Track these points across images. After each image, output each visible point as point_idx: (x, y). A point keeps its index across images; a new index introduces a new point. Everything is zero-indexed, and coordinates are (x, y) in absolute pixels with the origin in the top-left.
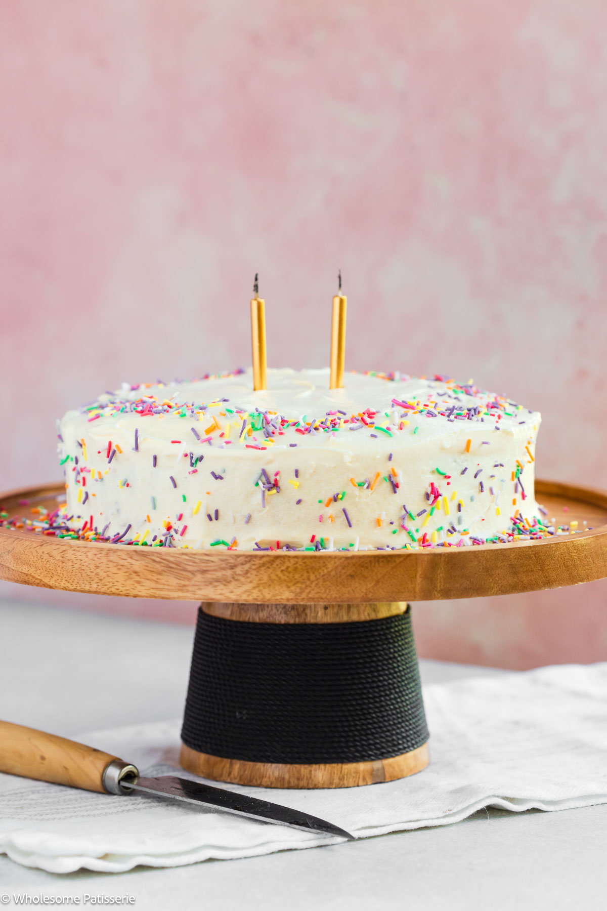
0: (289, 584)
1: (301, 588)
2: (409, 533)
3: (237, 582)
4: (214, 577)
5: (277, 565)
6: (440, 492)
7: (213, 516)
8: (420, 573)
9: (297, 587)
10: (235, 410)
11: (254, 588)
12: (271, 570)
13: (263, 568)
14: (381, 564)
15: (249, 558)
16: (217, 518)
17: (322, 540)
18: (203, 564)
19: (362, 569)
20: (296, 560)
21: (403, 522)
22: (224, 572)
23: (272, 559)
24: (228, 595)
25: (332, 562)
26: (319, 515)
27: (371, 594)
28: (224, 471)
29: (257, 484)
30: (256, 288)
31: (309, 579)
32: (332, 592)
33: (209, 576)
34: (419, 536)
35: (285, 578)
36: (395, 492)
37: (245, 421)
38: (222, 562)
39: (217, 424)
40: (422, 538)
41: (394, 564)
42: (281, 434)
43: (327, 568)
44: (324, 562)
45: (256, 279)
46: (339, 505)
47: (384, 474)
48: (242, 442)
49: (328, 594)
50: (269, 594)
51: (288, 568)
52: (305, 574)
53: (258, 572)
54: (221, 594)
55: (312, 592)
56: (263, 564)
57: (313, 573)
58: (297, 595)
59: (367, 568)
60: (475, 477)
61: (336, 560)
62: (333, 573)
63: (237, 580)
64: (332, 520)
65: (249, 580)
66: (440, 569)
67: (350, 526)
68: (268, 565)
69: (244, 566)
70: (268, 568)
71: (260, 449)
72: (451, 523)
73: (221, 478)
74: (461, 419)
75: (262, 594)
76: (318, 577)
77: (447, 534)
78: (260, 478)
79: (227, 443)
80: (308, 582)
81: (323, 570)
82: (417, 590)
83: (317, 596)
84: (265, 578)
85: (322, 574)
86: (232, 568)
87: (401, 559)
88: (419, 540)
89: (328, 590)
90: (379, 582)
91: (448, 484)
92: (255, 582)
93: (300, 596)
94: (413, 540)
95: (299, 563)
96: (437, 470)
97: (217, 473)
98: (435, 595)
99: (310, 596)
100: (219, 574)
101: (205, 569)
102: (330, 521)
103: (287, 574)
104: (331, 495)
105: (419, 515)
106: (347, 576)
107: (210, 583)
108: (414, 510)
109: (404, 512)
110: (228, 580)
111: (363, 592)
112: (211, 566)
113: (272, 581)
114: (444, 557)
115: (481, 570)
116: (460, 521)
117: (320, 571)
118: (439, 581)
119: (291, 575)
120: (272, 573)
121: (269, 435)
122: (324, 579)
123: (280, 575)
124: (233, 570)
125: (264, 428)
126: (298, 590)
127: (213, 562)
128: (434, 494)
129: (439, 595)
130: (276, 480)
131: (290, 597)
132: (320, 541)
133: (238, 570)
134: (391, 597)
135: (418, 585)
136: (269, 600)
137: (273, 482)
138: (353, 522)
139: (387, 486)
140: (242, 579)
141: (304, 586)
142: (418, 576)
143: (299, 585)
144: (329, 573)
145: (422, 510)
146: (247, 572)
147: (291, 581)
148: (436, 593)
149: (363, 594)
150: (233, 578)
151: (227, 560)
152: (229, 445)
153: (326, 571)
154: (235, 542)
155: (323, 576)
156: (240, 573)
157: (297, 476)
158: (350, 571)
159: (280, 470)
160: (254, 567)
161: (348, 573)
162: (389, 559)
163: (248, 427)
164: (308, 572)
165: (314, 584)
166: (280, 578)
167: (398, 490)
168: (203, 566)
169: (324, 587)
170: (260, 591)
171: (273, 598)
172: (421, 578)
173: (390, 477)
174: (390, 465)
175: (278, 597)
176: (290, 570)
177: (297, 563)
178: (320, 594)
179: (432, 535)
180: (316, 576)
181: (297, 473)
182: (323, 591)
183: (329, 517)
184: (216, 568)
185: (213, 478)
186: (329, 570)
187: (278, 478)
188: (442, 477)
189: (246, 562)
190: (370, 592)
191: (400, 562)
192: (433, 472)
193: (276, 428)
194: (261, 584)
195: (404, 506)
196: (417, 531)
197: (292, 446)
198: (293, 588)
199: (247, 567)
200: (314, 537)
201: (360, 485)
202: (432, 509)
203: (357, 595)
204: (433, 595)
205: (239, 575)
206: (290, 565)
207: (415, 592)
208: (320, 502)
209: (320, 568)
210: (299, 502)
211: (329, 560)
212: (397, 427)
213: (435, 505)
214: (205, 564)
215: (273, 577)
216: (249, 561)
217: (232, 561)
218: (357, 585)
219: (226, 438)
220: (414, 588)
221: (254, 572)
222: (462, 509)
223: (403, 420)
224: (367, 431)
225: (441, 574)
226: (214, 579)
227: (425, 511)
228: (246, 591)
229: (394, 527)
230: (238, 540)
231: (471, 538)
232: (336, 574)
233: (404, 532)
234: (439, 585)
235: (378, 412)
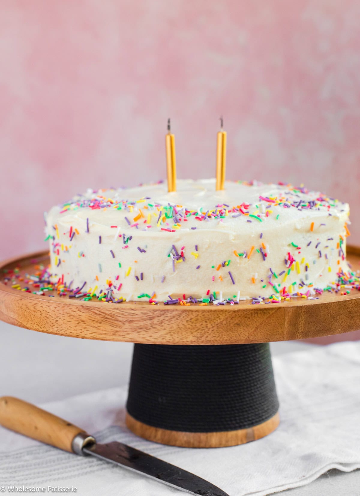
0: (192, 331)
1: (201, 333)
2: (274, 287)
3: (154, 330)
4: (138, 325)
5: (184, 317)
6: (295, 258)
7: (140, 278)
8: (287, 320)
9: (198, 333)
10: (154, 205)
11: (167, 334)
12: (179, 321)
13: (173, 319)
14: (259, 315)
15: (163, 312)
16: (142, 279)
17: (215, 293)
18: (130, 316)
19: (246, 319)
20: (197, 313)
21: (270, 280)
22: (145, 322)
23: (180, 312)
24: (148, 338)
25: (224, 315)
26: (212, 276)
27: (252, 337)
28: (146, 247)
29: (169, 256)
30: (169, 127)
31: (207, 327)
32: (224, 336)
33: (134, 325)
34: (280, 289)
35: (190, 326)
36: (264, 260)
37: (161, 212)
38: (144, 315)
39: (141, 214)
40: (283, 290)
41: (269, 315)
42: (185, 220)
43: (220, 319)
44: (218, 315)
45: (169, 122)
46: (226, 269)
47: (257, 248)
48: (159, 226)
49: (221, 338)
50: (178, 338)
51: (191, 319)
52: (204, 324)
53: (169, 322)
54: (143, 338)
55: (209, 336)
56: (174, 317)
57: (210, 323)
58: (198, 338)
59: (249, 318)
60: (316, 247)
61: (227, 313)
62: (224, 322)
63: (154, 328)
64: (221, 280)
65: (163, 328)
66: (301, 317)
67: (234, 283)
68: (177, 317)
69: (159, 318)
70: (177, 319)
71: (171, 231)
72: (301, 280)
73: (144, 251)
74: (305, 209)
75: (173, 338)
76: (213, 325)
77: (299, 287)
78: (171, 252)
79: (149, 227)
80: (206, 329)
81: (217, 321)
82: (285, 333)
83: (213, 339)
84: (175, 327)
85: (216, 323)
86: (151, 319)
87: (274, 311)
88: (281, 292)
89: (220, 335)
90: (258, 328)
91: (299, 253)
92: (168, 330)
93: (200, 339)
94: (277, 292)
95: (200, 316)
96: (292, 244)
97: (142, 248)
98: (297, 335)
99: (208, 339)
100: (142, 323)
101: (131, 320)
102: (220, 281)
103: (190, 323)
104: (220, 263)
105: (280, 274)
106: (235, 324)
107: (135, 330)
108: (277, 271)
109: (270, 273)
110: (148, 328)
111: (246, 336)
112: (135, 318)
113: (180, 328)
114: (304, 309)
115: (329, 317)
116: (307, 278)
117: (215, 321)
118: (300, 325)
119: (194, 324)
120: (179, 323)
121: (177, 221)
122: (218, 327)
123: (186, 324)
124: (152, 321)
125: (174, 216)
126: (199, 335)
127: (137, 315)
128: (291, 260)
129: (301, 336)
130: (182, 253)
131: (193, 340)
132: (213, 294)
133: (155, 321)
134: (266, 338)
135: (286, 329)
136: (178, 342)
137: (180, 254)
138: (236, 281)
139: (259, 256)
140: (158, 327)
141: (203, 332)
142: (285, 323)
143: (199, 331)
144: (221, 323)
145: (282, 271)
146: (162, 322)
147: (194, 329)
148: (298, 334)
149: (246, 337)
150: (152, 326)
151: (147, 313)
152: (150, 228)
153: (219, 321)
154: (154, 295)
155: (217, 324)
156: (157, 323)
157: (197, 249)
158: (237, 321)
159: (185, 246)
160: (166, 319)
161: (235, 323)
162: (265, 311)
163: (163, 216)
164: (206, 322)
165: (210, 330)
166: (185, 326)
167: (266, 258)
168: (130, 318)
169: (218, 333)
170: (171, 336)
171: (181, 341)
172: (288, 324)
173: (261, 250)
174: (261, 241)
175: (185, 340)
176: (193, 320)
177: (198, 315)
178: (215, 338)
179: (289, 288)
180: (212, 325)
181: (197, 248)
182: (217, 336)
183: (219, 278)
184: (140, 319)
185: (139, 252)
186: (221, 320)
187: (183, 251)
188: (295, 248)
189: (161, 315)
190: (251, 335)
191: (273, 314)
192: (289, 245)
193: (182, 216)
194: (172, 330)
195: (270, 269)
196: (279, 285)
197: (193, 229)
198: (195, 334)
199: (161, 318)
200: (209, 291)
201: (241, 255)
202: (289, 271)
203: (242, 338)
204: (296, 336)
205: (156, 324)
206: (193, 317)
207: (284, 334)
208: (213, 267)
209: (215, 319)
210: (198, 267)
211: (221, 313)
212: (265, 215)
213: (290, 267)
214: (131, 316)
215: (181, 325)
216: (163, 314)
217: (151, 314)
218: (242, 331)
219: (148, 224)
220: (283, 332)
221: (167, 322)
222: (308, 269)
223: (269, 210)
224: (244, 218)
225: (302, 321)
226: (138, 327)
227: (284, 272)
228: (161, 336)
229: (263, 284)
230: (157, 294)
231: (314, 289)
232: (227, 323)
233: (270, 286)
234: (300, 329)
235: (250, 205)
